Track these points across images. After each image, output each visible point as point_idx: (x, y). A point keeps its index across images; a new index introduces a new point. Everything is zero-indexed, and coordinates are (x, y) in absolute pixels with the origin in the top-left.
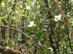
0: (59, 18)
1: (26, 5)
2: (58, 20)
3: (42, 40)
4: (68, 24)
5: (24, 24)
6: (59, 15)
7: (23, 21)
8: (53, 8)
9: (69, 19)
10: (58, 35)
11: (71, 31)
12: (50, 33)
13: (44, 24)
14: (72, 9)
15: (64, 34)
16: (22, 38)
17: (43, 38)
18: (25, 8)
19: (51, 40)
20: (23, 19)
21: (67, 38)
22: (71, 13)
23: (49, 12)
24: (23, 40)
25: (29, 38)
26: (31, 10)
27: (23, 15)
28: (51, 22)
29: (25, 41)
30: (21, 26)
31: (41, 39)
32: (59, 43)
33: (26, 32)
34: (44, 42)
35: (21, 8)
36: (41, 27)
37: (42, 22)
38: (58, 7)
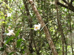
0: (38, 28)
1: (7, 12)
2: (37, 29)
3: (23, 48)
4: (48, 33)
5: (4, 31)
6: (39, 24)
7: (3, 28)
8: (34, 16)
9: (51, 27)
10: (38, 44)
11: (50, 41)
12: (30, 41)
13: (24, 32)
14: (53, 18)
15: (45, 42)
16: (2, 46)
17: (24, 46)
18: (5, 15)
19: (31, 49)
20: (3, 26)
21: (47, 47)
22: (53, 21)
23: (30, 21)
24: (2, 47)
25: (7, 46)
26: (13, 17)
27: (4, 22)
28: (31, 31)
29: (5, 48)
30: (2, 33)
31: (21, 48)
32: (39, 51)
33: (6, 39)
34: (25, 50)
35: (2, 15)
36: (21, 34)
37: (23, 30)
38: (38, 16)
